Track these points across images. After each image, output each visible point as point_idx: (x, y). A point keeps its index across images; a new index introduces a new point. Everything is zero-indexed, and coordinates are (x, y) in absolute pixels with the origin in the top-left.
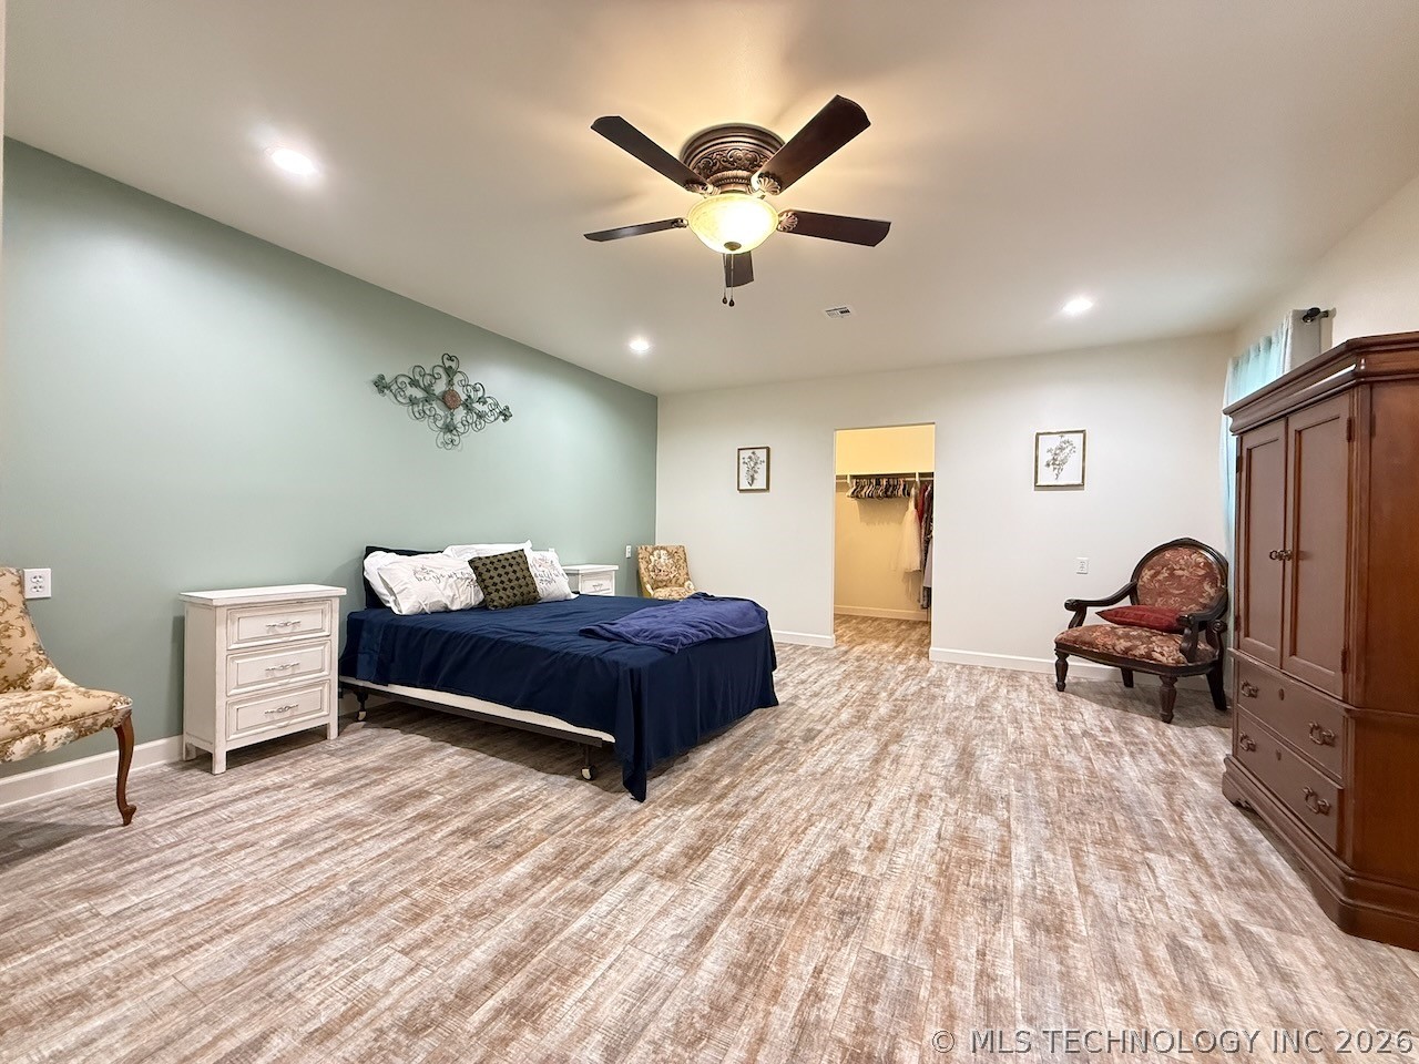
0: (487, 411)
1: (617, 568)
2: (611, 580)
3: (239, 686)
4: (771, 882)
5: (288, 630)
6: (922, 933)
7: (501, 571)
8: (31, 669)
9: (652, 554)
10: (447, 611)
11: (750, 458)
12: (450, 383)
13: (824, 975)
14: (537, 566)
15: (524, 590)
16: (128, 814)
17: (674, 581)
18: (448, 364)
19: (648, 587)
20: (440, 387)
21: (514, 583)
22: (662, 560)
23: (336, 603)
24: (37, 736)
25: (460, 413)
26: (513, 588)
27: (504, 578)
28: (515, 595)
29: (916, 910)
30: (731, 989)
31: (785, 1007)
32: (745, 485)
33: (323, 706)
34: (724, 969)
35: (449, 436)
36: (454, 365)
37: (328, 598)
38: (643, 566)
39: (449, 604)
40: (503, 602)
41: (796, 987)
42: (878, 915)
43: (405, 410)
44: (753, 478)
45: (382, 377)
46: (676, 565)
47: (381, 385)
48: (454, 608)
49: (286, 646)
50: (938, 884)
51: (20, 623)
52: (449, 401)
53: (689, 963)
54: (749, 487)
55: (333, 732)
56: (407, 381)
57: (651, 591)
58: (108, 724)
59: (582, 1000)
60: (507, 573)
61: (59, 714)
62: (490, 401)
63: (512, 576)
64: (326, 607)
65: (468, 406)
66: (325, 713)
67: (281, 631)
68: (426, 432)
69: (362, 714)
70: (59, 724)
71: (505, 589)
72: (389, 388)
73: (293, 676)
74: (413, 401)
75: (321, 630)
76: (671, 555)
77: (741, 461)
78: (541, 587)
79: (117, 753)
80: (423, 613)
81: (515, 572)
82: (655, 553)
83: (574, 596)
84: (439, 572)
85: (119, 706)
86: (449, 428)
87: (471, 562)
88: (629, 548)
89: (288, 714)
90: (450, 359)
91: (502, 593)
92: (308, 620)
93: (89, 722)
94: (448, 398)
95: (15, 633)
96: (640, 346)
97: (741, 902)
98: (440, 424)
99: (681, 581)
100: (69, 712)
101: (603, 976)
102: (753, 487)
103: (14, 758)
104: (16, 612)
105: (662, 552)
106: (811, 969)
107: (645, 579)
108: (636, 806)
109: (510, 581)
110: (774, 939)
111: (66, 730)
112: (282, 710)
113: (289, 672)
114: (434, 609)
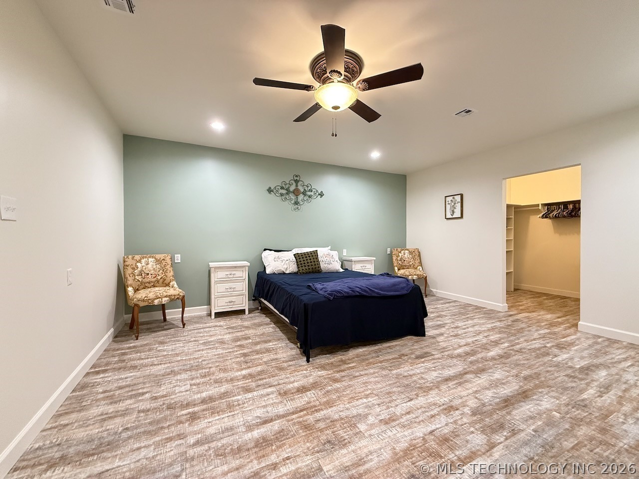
0: (313, 194)
1: (375, 259)
2: (372, 263)
3: (218, 293)
4: (316, 414)
5: (232, 276)
6: (354, 471)
7: (305, 259)
8: (170, 282)
9: (400, 252)
10: (284, 273)
11: (451, 201)
12: (297, 186)
13: (288, 461)
14: (324, 257)
15: (314, 267)
16: (184, 325)
17: (412, 265)
18: (295, 178)
19: (396, 268)
20: (292, 188)
21: (310, 264)
22: (406, 255)
23: (247, 268)
24: (160, 299)
25: (301, 197)
26: (308, 266)
27: (306, 262)
28: (309, 269)
29: (365, 459)
30: (250, 446)
31: (259, 463)
32: (449, 216)
33: (243, 303)
34: (258, 437)
35: (297, 206)
36: (298, 178)
37: (245, 266)
38: (394, 258)
39: (284, 271)
40: (304, 271)
41: (273, 458)
42: (344, 451)
43: (279, 198)
44: (453, 212)
45: (270, 188)
46: (413, 258)
47: (270, 191)
48: (287, 272)
49: (231, 281)
50: (396, 454)
51: (169, 269)
52: (296, 192)
53: (250, 428)
54: (451, 217)
55: (247, 312)
56: (279, 187)
57: (397, 271)
58: (178, 298)
59: (209, 422)
60: (307, 260)
61: (166, 294)
62: (314, 190)
63: (309, 261)
64: (244, 269)
65: (304, 193)
66: (244, 305)
67: (230, 276)
68: (288, 206)
69: (260, 308)
70: (166, 297)
71: (305, 266)
72: (273, 191)
73: (233, 291)
74: (282, 195)
75: (242, 277)
76: (411, 253)
77: (447, 203)
78: (323, 266)
79: (181, 309)
80: (274, 274)
81: (310, 259)
82: (402, 252)
83: (342, 270)
84: (283, 258)
85: (181, 294)
86: (296, 203)
87: (294, 255)
88: (389, 250)
89: (232, 303)
90: (297, 176)
91: (303, 268)
92: (238, 274)
93: (173, 297)
94: (295, 192)
95: (168, 271)
96: (375, 155)
97: (294, 416)
98: (293, 202)
99: (416, 266)
100: (168, 294)
101: (223, 418)
102: (453, 217)
103: (156, 304)
104: (169, 266)
105: (406, 251)
106: (286, 456)
107: (395, 265)
108: (305, 363)
109: (308, 263)
110: (289, 436)
111: (167, 299)
112: (230, 302)
113: (232, 290)
114: (278, 272)
